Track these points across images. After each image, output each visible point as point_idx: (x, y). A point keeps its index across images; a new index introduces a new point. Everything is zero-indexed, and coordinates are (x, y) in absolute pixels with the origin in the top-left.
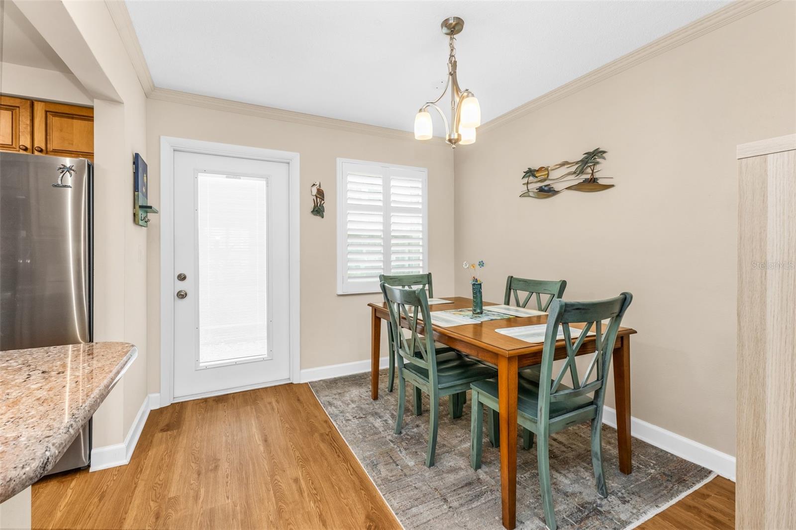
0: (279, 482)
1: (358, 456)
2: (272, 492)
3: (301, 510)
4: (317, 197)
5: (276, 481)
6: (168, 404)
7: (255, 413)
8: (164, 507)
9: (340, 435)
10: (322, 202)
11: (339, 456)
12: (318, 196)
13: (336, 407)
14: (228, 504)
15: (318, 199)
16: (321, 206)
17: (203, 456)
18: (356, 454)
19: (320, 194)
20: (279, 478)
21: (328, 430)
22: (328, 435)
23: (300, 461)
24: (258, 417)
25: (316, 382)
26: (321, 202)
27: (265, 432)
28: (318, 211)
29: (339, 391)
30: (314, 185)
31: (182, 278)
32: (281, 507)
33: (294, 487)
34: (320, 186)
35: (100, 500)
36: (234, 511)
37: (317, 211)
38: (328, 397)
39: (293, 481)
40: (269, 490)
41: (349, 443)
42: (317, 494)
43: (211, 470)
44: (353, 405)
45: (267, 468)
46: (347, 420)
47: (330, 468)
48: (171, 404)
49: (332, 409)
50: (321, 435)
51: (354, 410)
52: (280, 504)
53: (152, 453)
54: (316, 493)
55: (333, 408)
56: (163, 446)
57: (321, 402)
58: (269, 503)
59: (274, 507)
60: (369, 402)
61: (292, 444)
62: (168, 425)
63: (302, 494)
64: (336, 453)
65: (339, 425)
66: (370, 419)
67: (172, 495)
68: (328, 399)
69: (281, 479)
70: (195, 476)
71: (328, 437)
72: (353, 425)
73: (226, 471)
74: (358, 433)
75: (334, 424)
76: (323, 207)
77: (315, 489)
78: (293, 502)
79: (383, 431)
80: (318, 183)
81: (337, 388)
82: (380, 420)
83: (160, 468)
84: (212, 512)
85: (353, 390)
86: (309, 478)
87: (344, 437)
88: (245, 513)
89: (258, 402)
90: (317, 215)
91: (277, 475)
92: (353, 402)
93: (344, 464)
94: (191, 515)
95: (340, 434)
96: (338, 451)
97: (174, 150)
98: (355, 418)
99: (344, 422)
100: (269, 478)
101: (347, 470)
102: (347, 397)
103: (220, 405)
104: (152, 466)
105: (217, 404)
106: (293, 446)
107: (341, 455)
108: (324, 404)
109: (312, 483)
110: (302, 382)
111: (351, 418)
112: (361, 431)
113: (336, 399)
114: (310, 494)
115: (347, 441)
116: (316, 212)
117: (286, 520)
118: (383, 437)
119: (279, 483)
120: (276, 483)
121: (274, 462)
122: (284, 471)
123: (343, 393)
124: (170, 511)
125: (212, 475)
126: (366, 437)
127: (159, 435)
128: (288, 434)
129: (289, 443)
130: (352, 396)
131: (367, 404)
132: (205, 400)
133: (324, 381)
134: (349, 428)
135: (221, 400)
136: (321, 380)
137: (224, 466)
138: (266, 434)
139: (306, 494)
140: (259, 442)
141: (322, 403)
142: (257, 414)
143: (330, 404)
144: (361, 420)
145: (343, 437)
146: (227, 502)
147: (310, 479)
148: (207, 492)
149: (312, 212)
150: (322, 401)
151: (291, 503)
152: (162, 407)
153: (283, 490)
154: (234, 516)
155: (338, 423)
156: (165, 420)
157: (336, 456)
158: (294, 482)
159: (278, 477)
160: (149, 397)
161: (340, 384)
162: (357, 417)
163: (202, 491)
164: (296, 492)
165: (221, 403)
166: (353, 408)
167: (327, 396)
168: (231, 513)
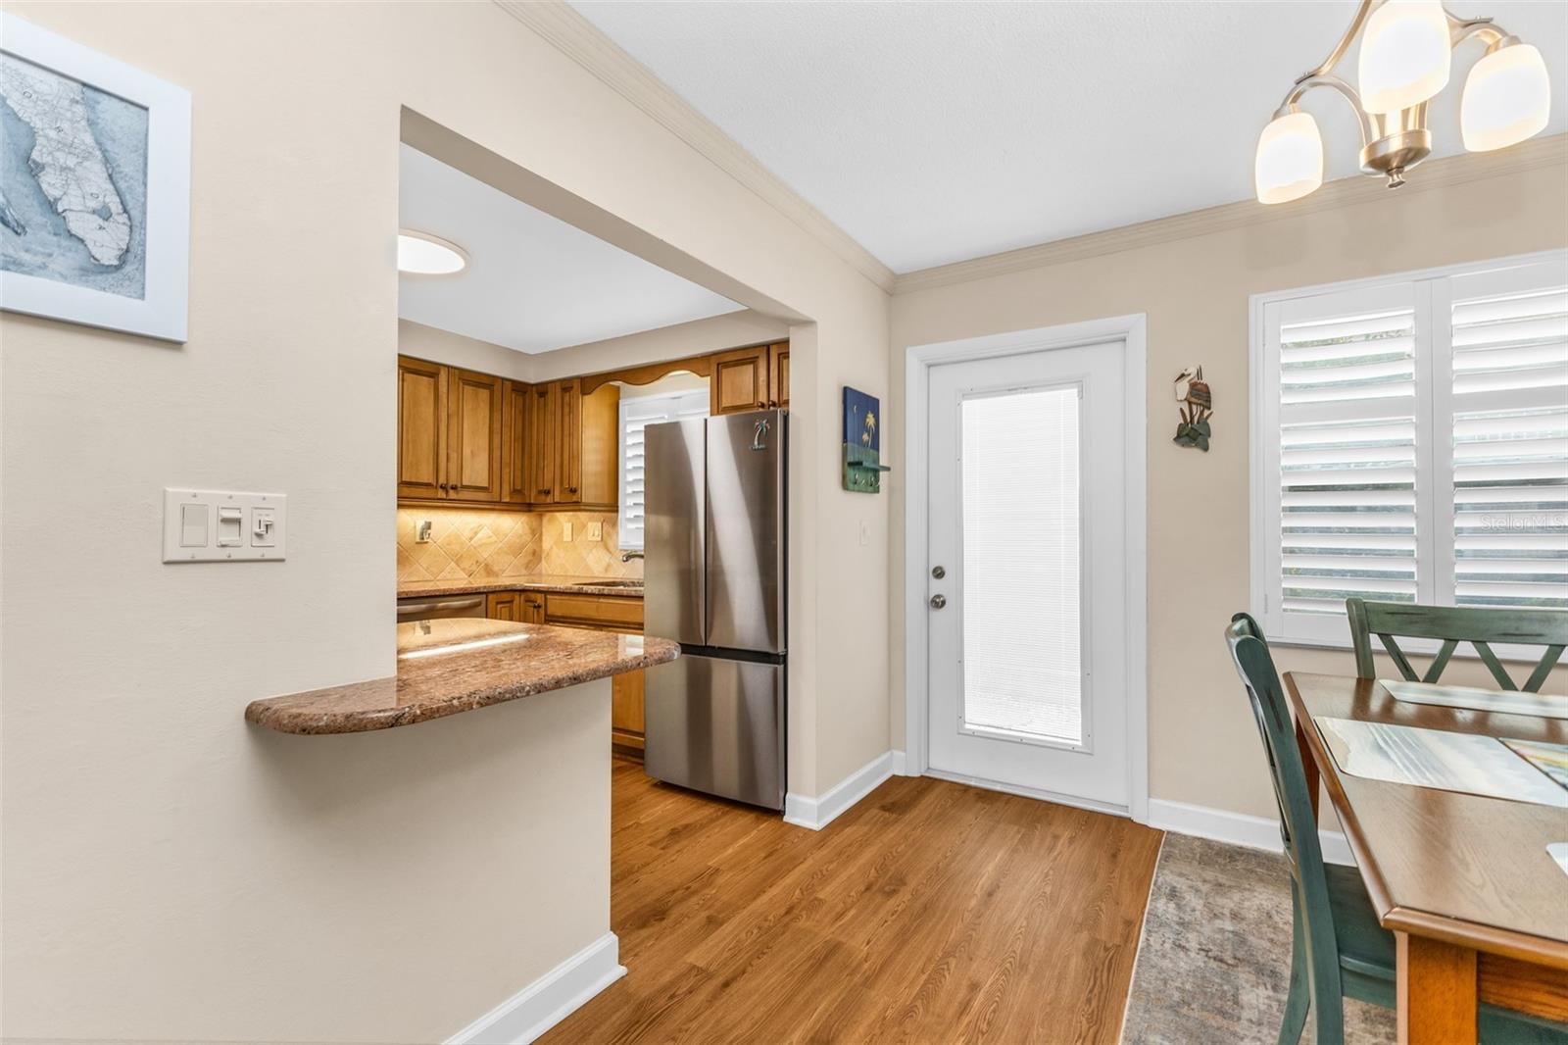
0: (949, 969)
1: (1127, 1028)
2: (925, 977)
3: (937, 1036)
4: (1190, 403)
5: (945, 967)
6: (916, 774)
7: (1016, 841)
8: (804, 903)
9: (1132, 966)
10: (1206, 413)
11: (1089, 1001)
12: (1193, 400)
13: (1179, 907)
14: (862, 950)
15: (1194, 407)
16: (1204, 423)
17: (893, 868)
18: (1128, 1020)
19: (1200, 394)
20: (952, 966)
21: (1117, 940)
22: (1106, 949)
23: (1010, 962)
24: (1015, 851)
25: (1185, 837)
26: (1202, 413)
27: (1002, 880)
28: (1193, 434)
29: (1222, 879)
30: (1183, 376)
31: (939, 573)
32: (914, 1009)
33: (962, 993)
34: (1199, 374)
35: (765, 858)
36: (860, 965)
37: (1187, 435)
38: (1183, 880)
39: (969, 983)
40: (923, 972)
41: (1134, 992)
42: (983, 1034)
43: (885, 892)
44: (1229, 926)
45: (952, 937)
46: (1180, 946)
47: (1048, 1010)
48: (922, 776)
49: (1163, 907)
50: (1094, 942)
51: (1218, 936)
52: (919, 1003)
53: (848, 830)
54: (984, 1031)
55: (1172, 905)
56: (866, 829)
57: (1156, 881)
58: (907, 990)
59: (907, 1001)
60: (1281, 938)
61: (1025, 924)
62: (893, 804)
63: (961, 1014)
64: (1091, 991)
65: (1149, 945)
66: (1241, 975)
67: (821, 896)
68: (1181, 884)
69: (955, 967)
70: (863, 888)
71: (1102, 954)
72: (1182, 964)
73: (898, 906)
74: (1178, 984)
75: (1143, 936)
76: (1208, 425)
77: (988, 1023)
78: (939, 1016)
79: (1251, 1021)
80: (1193, 371)
81: (1223, 871)
82: (1271, 993)
83: (840, 854)
84: (838, 946)
85: (1260, 893)
86: (997, 999)
87: (1137, 973)
88: (867, 979)
89: (1039, 826)
90: (1191, 447)
91: (955, 957)
92: (1235, 916)
93: (1084, 1022)
94: (816, 935)
95: (1135, 964)
96: (1096, 991)
97: (929, 366)
98: (1203, 953)
99: (1167, 946)
100: (940, 954)
101: (1079, 1037)
102: (1227, 903)
103: (980, 804)
104: (834, 847)
105: (977, 801)
106: (1023, 929)
107: (1094, 1003)
108: (1159, 889)
109: (994, 1011)
110: (1153, 824)
111: (1193, 945)
112: (1188, 987)
113: (1197, 891)
114: (973, 1025)
115: (1134, 986)
116: (1186, 439)
117: (904, 1032)
118: (1234, 1034)
119: (946, 973)
120: (943, 969)
121: (971, 935)
122: (971, 959)
123: (1230, 887)
124: (804, 913)
125: (879, 899)
126: (1189, 1005)
127: (874, 811)
128: (1036, 904)
129: (1023, 919)
130: (1247, 904)
131: (1271, 941)
132: (966, 788)
133: (1206, 843)
134: (1166, 964)
135: (987, 797)
136: (1199, 839)
137: (904, 896)
138: (1001, 885)
139: (966, 1020)
140: (978, 891)
141: (1155, 884)
142: (1017, 845)
143: (1173, 894)
144: (1213, 964)
145: (1134, 972)
146: (862, 948)
147: (996, 1001)
148: (855, 917)
149: (1175, 439)
150: (1160, 880)
151: (933, 1014)
152: (909, 775)
153: (942, 986)
154: (852, 973)
155: (1152, 939)
156: (897, 795)
157: (1083, 997)
158: (969, 986)
159: (953, 962)
160: (892, 754)
161: (1240, 865)
162: (1210, 954)
163: (852, 912)
164: (956, 1004)
165: (983, 803)
166: (1222, 931)
167: (1181, 875)
168: (854, 964)
